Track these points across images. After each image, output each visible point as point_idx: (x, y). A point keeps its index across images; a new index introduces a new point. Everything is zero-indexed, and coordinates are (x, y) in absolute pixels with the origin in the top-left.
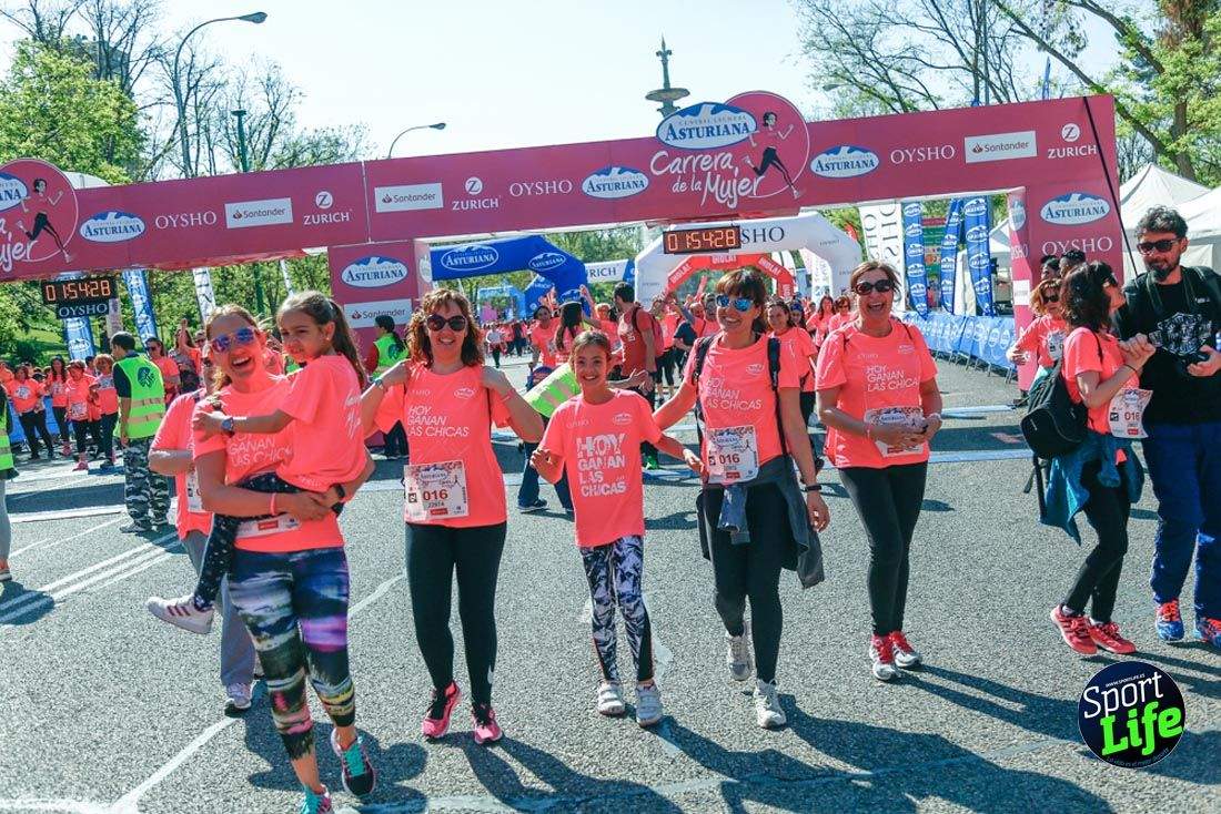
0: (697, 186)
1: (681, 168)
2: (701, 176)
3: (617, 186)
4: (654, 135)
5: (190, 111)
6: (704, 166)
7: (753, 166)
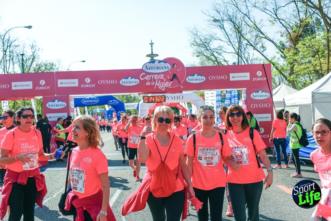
0: (153, 84)
1: (149, 78)
2: (155, 81)
3: (130, 82)
4: (141, 68)
6: (156, 78)
7: (170, 79)
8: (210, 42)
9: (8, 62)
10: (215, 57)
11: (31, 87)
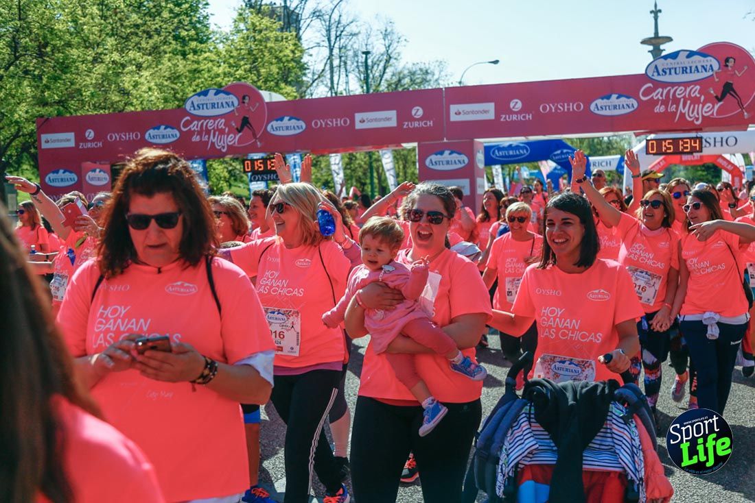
0: (672, 108)
1: (662, 95)
2: (676, 101)
3: (615, 107)
4: (644, 72)
5: (336, 51)
6: (679, 95)
7: (715, 95)
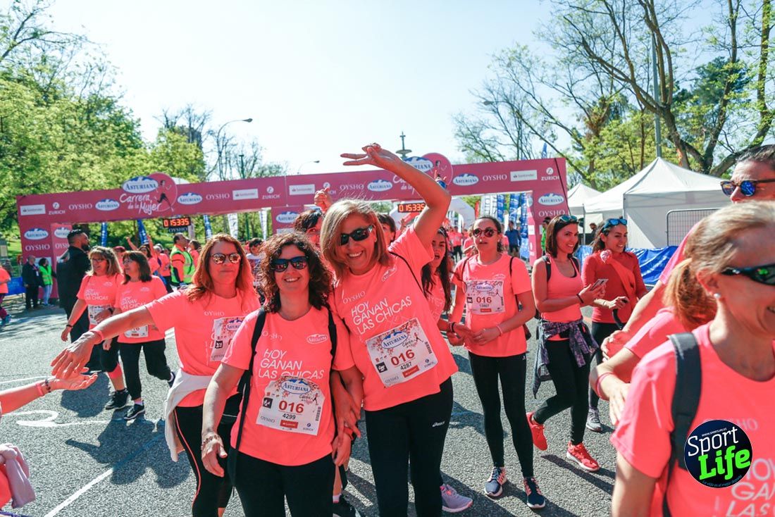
3: (381, 187)
5: (223, 154)
8: (480, 131)
9: (224, 165)
10: (487, 151)
11: (256, 196)
